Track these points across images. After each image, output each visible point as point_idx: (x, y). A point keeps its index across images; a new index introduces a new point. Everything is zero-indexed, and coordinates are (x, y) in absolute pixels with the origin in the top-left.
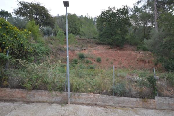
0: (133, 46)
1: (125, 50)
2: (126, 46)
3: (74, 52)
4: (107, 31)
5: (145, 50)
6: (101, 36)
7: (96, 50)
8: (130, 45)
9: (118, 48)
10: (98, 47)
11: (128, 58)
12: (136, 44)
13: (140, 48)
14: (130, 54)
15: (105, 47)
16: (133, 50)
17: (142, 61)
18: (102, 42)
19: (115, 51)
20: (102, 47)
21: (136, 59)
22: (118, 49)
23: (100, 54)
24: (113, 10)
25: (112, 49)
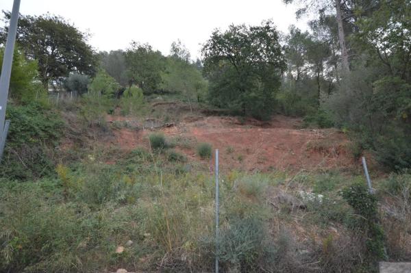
0: (294, 117)
1: (274, 127)
2: (278, 118)
3: (140, 133)
4: (228, 80)
5: (322, 124)
6: (215, 92)
7: (202, 127)
8: (288, 115)
9: (258, 122)
10: (205, 121)
11: (283, 144)
12: (300, 113)
13: (310, 120)
14: (288, 136)
15: (223, 121)
16: (295, 127)
17: (320, 149)
18: (218, 110)
19: (249, 130)
20: (216, 119)
21: (304, 148)
22: (259, 125)
23: (211, 137)
24: (241, 31)
25: (242, 124)
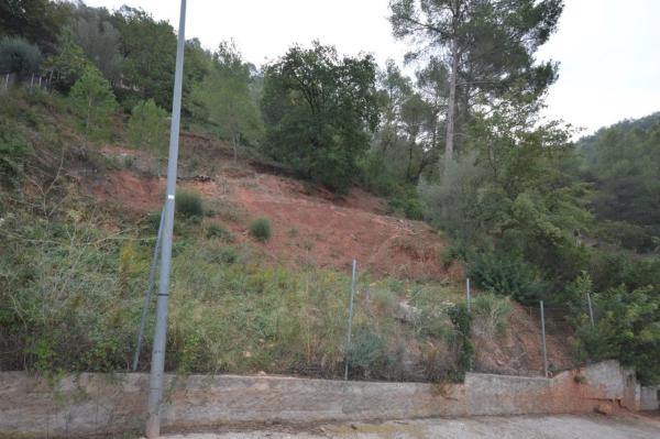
0: (376, 195)
1: (350, 206)
2: (356, 192)
3: (154, 182)
4: (300, 126)
5: (411, 214)
6: (275, 138)
7: (252, 189)
8: (369, 191)
9: (330, 195)
10: (257, 180)
11: (362, 233)
12: (385, 192)
13: (397, 205)
14: (369, 223)
15: (283, 184)
16: (377, 211)
17: (408, 249)
18: (276, 164)
19: (319, 205)
20: (273, 180)
21: (386, 244)
22: (329, 199)
23: (265, 206)
24: (328, 55)
25: (308, 194)
